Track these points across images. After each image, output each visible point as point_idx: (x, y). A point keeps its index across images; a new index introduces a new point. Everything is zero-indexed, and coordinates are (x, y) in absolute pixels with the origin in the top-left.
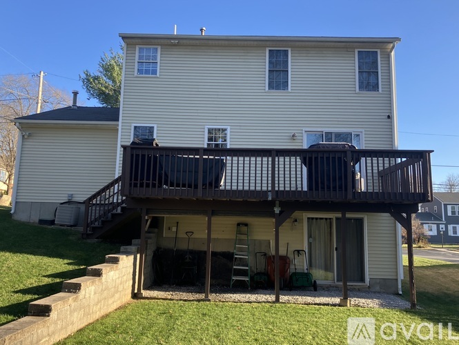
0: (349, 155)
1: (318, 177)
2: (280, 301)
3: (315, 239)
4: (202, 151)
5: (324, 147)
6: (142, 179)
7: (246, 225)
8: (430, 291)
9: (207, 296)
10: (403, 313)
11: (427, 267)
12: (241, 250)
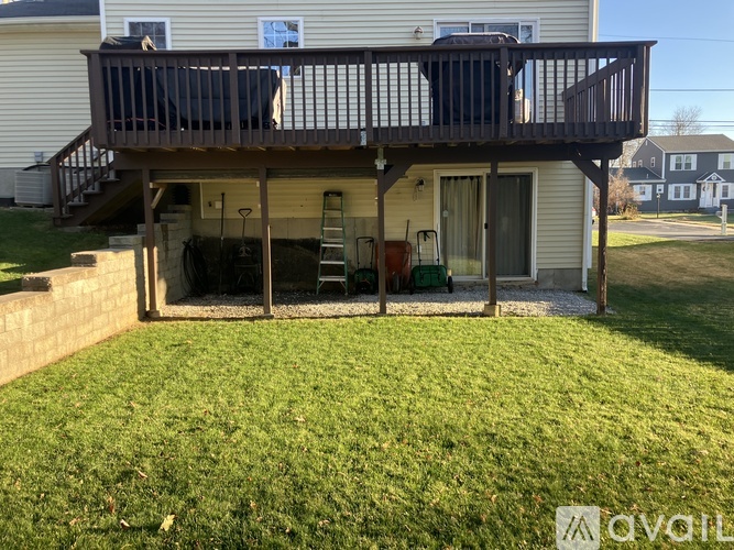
0: (505, 55)
1: (449, 101)
2: (388, 311)
3: (452, 212)
4: (233, 58)
5: (459, 42)
6: (129, 115)
7: (339, 194)
8: (631, 284)
9: (267, 310)
10: (582, 323)
11: (630, 248)
12: (333, 235)
